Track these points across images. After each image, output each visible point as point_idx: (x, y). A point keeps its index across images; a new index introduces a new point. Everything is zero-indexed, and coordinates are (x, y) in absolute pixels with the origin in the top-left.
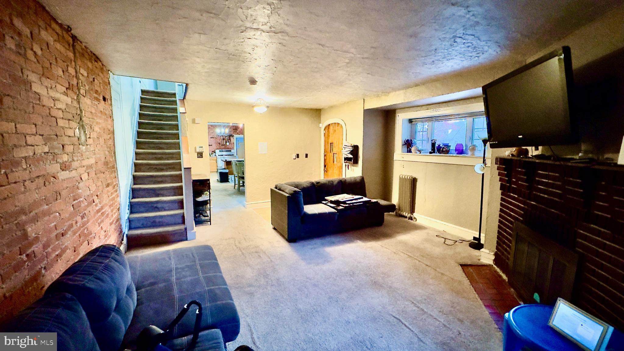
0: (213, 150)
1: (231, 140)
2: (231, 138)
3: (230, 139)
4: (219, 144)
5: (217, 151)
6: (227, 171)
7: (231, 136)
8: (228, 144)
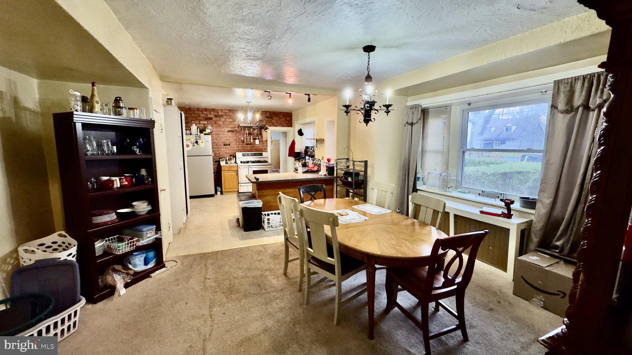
0: (232, 152)
1: (262, 136)
2: (263, 132)
3: (261, 134)
4: (243, 141)
5: (239, 155)
6: (257, 203)
7: (262, 128)
8: (257, 142)
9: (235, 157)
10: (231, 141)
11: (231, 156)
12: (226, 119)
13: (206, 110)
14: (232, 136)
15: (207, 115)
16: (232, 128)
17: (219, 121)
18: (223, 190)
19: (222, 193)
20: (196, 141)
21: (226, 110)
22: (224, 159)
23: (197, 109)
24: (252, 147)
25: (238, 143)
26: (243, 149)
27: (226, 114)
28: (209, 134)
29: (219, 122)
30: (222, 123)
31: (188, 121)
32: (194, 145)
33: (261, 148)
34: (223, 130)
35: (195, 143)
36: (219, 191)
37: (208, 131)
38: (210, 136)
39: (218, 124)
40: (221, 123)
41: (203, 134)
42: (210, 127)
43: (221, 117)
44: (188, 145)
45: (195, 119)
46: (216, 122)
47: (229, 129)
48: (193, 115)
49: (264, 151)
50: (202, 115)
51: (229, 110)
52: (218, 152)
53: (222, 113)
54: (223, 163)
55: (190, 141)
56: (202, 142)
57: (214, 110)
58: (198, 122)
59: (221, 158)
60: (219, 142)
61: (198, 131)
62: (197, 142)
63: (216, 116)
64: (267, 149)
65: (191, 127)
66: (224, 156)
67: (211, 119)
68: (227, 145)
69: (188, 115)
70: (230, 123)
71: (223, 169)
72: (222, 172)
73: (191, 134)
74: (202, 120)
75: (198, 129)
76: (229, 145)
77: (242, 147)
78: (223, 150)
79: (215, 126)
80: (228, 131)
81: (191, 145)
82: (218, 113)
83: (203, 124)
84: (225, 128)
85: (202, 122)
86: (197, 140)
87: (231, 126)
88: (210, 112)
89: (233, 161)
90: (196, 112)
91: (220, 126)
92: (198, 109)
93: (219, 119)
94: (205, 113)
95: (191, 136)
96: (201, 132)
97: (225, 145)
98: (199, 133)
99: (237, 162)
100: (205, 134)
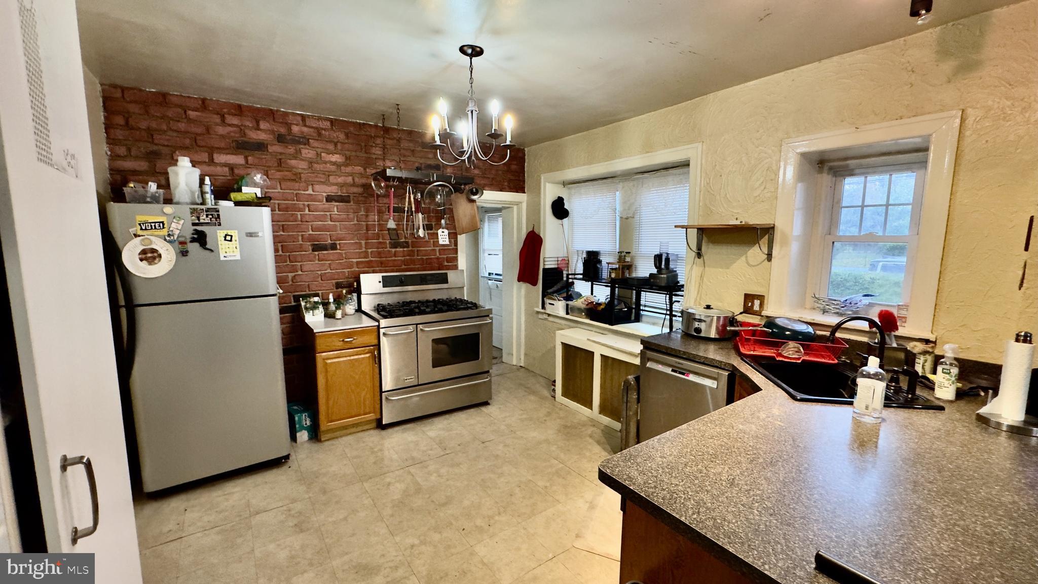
0: (344, 274)
7: (462, 187)
9: (358, 291)
10: (341, 233)
11: (339, 286)
12: (318, 155)
13: (239, 110)
14: (344, 216)
15: (241, 129)
16: (342, 186)
17: (295, 158)
18: (324, 425)
19: (315, 435)
20: (197, 232)
21: (319, 119)
22: (316, 299)
23: (198, 104)
24: (411, 253)
25: (363, 242)
26: (382, 263)
27: (320, 134)
28: (258, 202)
29: (293, 162)
30: (303, 165)
31: (155, 148)
32: (184, 253)
33: (438, 258)
34: (310, 192)
35: (193, 240)
36: (302, 428)
37: (249, 191)
38: (266, 212)
39: (290, 169)
40: (300, 165)
41: (231, 204)
42: (258, 178)
43: (299, 143)
44: (154, 251)
45: (187, 141)
46: (280, 163)
47: (333, 190)
48: (182, 126)
49: (449, 268)
50: (221, 130)
51: (332, 121)
52: (291, 275)
53: (305, 129)
54: (315, 319)
55: (164, 232)
56: (228, 238)
57: (271, 114)
58: (205, 157)
59: (305, 297)
60: (295, 239)
61: (207, 188)
62: (200, 238)
63: (280, 139)
64: (456, 259)
65: (171, 170)
66: (313, 287)
67: (261, 147)
68: (323, 248)
69: (154, 125)
70: (333, 168)
71: (320, 344)
72: (320, 357)
73: (168, 201)
74: (220, 150)
75: (207, 180)
76: (333, 247)
77: (379, 253)
78: (308, 265)
79: (278, 175)
80: (329, 199)
81: (168, 254)
82: (290, 129)
83: (225, 165)
84: (317, 187)
85: (220, 158)
86: (199, 228)
87: (340, 180)
88: (258, 123)
89: (350, 308)
90: (192, 114)
91: (297, 177)
92: (204, 104)
93: (291, 150)
94: (235, 121)
95: (168, 209)
96: (221, 193)
97: (317, 248)
98: (209, 197)
99: (363, 308)
100: (238, 204)
